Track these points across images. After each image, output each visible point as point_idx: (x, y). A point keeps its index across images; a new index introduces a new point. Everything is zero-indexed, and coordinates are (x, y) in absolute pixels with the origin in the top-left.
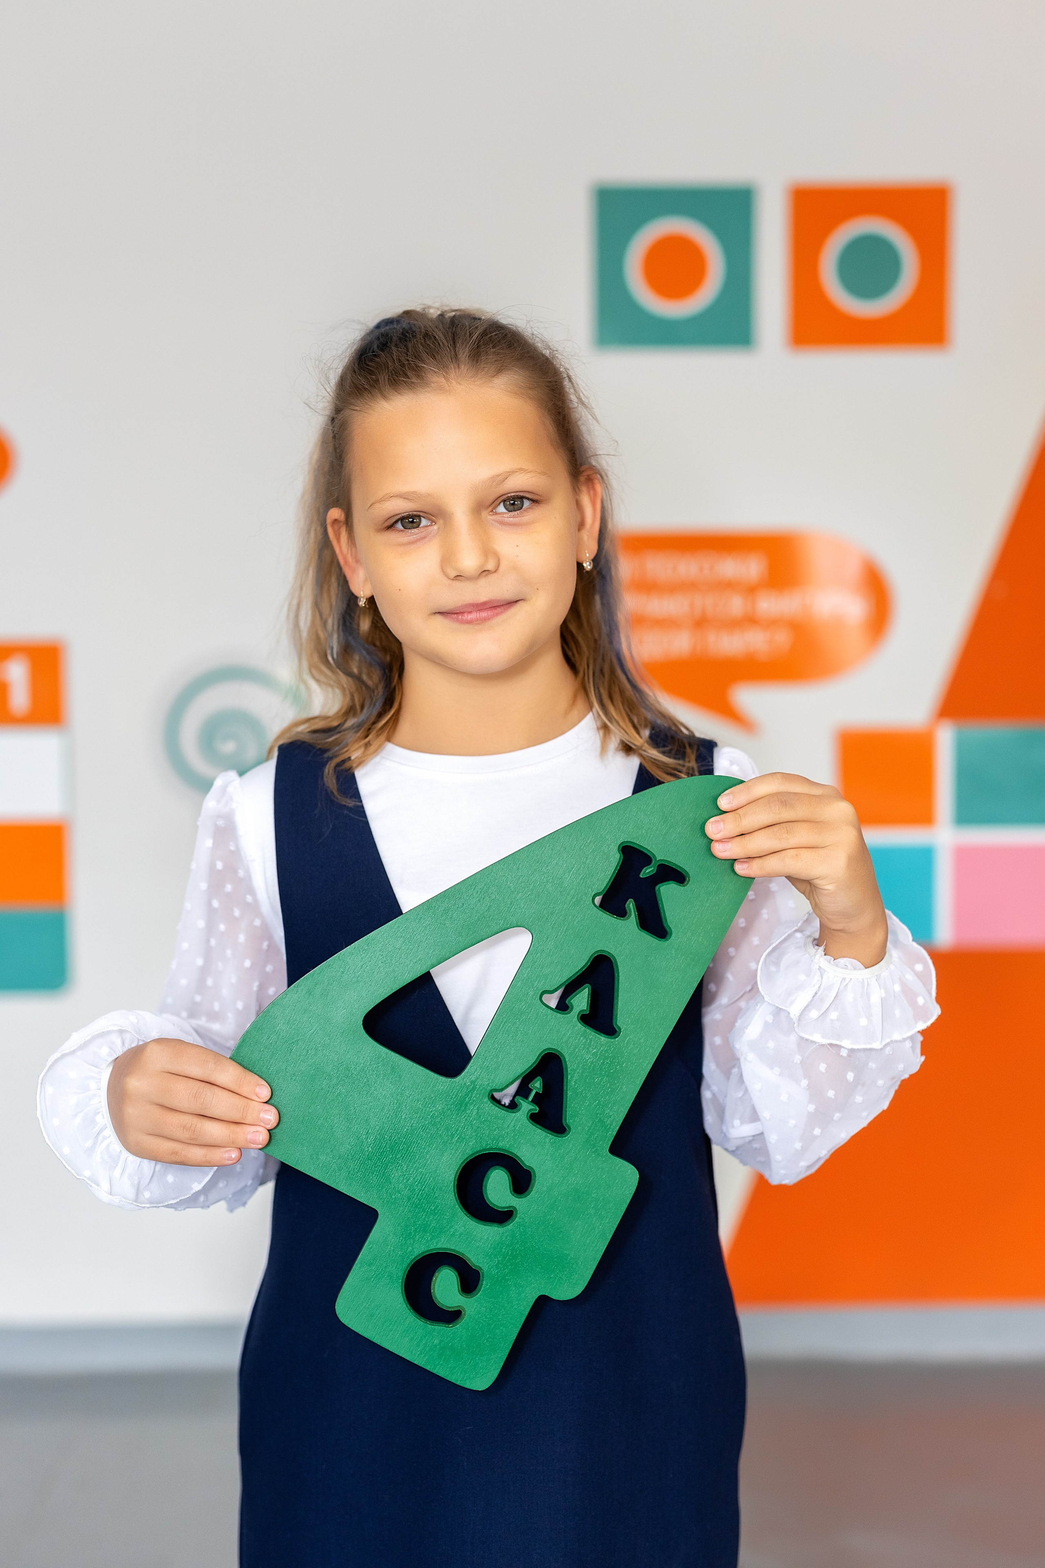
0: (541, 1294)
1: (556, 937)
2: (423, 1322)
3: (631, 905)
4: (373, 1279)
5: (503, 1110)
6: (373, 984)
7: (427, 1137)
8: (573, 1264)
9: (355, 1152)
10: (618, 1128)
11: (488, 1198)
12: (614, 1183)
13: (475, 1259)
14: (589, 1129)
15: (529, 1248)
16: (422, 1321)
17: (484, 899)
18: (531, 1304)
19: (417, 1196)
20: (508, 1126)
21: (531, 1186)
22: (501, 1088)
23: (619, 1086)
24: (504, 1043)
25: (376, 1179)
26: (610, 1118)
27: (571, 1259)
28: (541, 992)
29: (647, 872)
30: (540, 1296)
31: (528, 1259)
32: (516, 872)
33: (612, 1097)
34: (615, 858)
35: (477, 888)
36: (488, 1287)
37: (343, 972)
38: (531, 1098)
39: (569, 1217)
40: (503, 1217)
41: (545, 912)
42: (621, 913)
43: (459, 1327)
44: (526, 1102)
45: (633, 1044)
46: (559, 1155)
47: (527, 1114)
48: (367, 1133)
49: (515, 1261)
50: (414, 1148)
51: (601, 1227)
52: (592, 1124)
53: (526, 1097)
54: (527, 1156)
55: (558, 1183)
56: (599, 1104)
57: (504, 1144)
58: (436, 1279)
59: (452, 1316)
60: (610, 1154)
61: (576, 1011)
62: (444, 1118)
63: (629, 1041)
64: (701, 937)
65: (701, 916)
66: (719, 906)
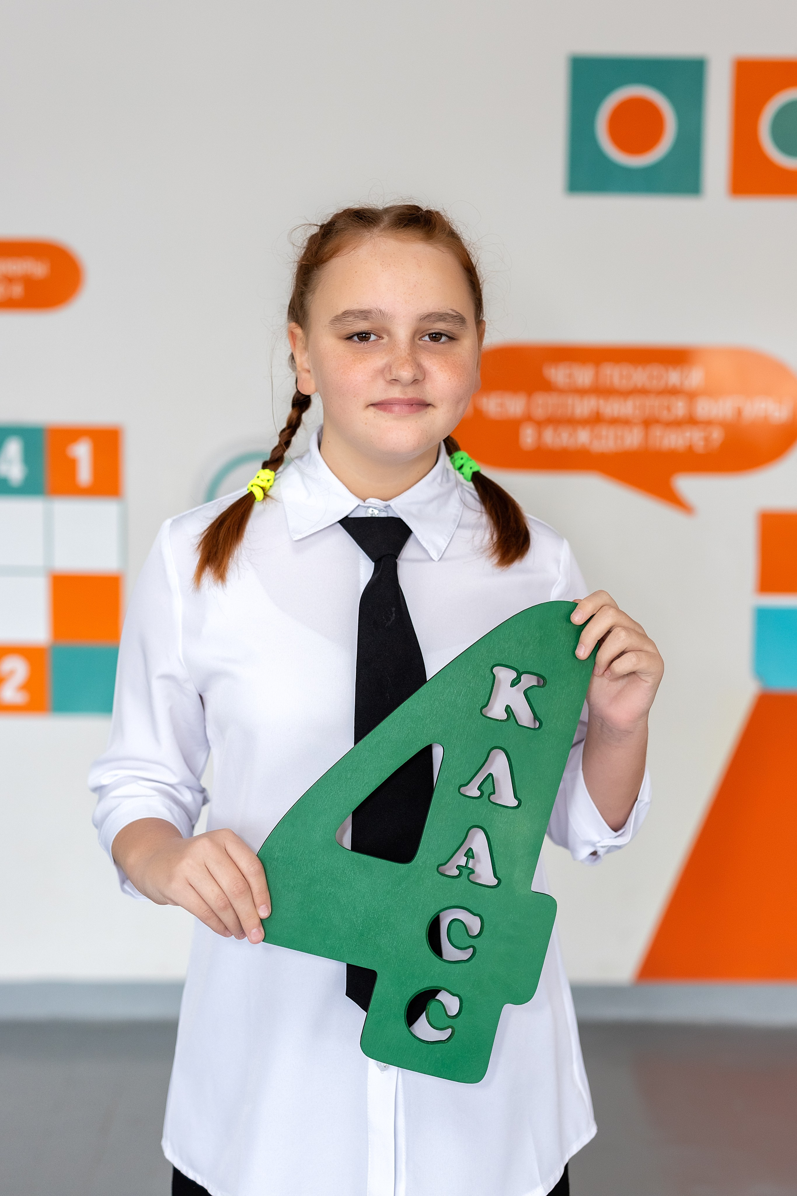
4: (384, 1020)
6: (337, 808)
7: (400, 910)
9: (351, 933)
12: (540, 912)
17: (403, 729)
19: (402, 954)
20: (456, 890)
22: (443, 863)
24: (440, 829)
28: (458, 787)
34: (490, 679)
35: (396, 722)
36: (466, 1007)
37: (314, 805)
41: (449, 728)
43: (452, 1042)
45: (532, 809)
46: (497, 900)
50: (392, 919)
51: (537, 945)
55: (500, 921)
57: (456, 903)
58: (428, 1010)
61: (486, 794)
62: (409, 893)
63: (528, 807)
64: (563, 721)
65: (560, 705)
66: (572, 696)
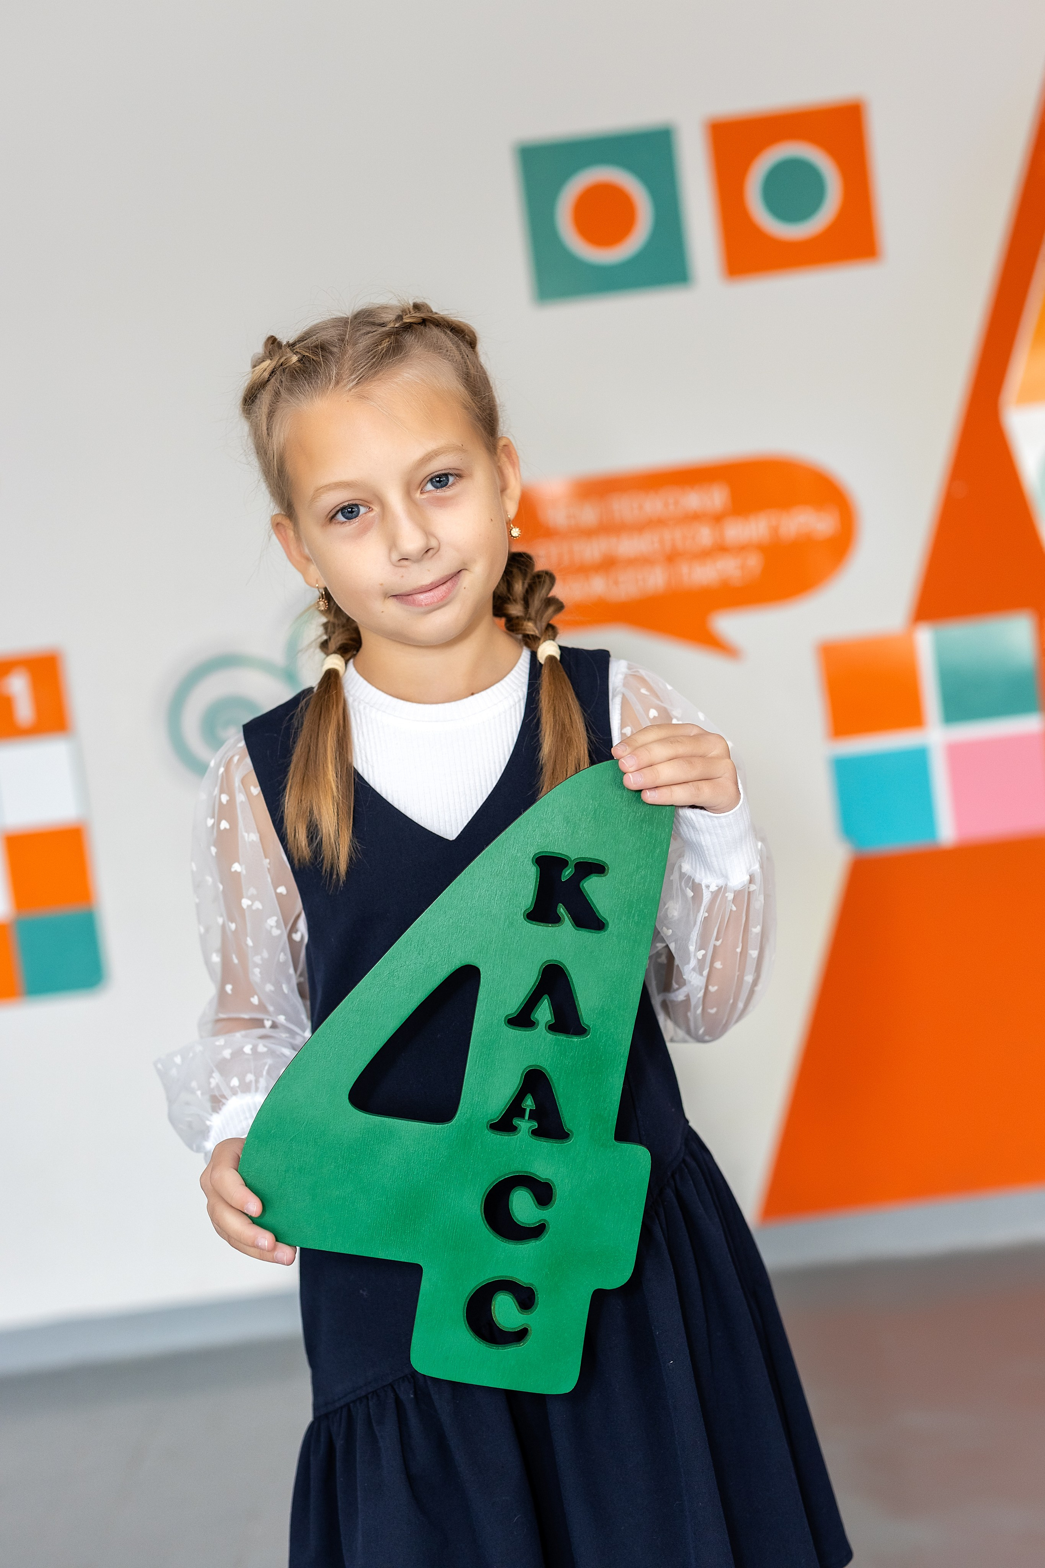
1: (502, 963)
2: (495, 1351)
3: (562, 910)
4: (437, 1326)
5: (505, 1136)
7: (443, 1184)
8: (615, 1254)
9: (382, 1219)
10: (616, 1117)
11: (517, 1219)
12: (629, 1167)
13: (523, 1278)
14: (590, 1127)
15: (570, 1251)
16: (494, 1349)
17: (422, 950)
19: (452, 1240)
20: (514, 1150)
21: (554, 1195)
22: (496, 1117)
23: (605, 1079)
24: (485, 1075)
25: (409, 1235)
26: (606, 1110)
27: (611, 1249)
28: (503, 1018)
29: (567, 873)
30: (596, 1290)
31: (573, 1262)
33: (601, 1091)
34: (532, 873)
35: (413, 941)
36: (544, 1299)
38: (527, 1117)
39: (598, 1212)
40: (537, 1231)
41: (484, 943)
42: (555, 920)
43: (529, 1343)
44: (523, 1122)
45: (605, 1037)
46: (570, 1159)
47: (529, 1133)
48: (387, 1199)
49: (561, 1268)
50: (435, 1197)
51: (630, 1211)
52: (591, 1121)
53: (523, 1116)
54: (542, 1170)
55: (577, 1185)
56: (591, 1102)
57: (517, 1167)
58: (494, 1307)
59: (520, 1336)
60: (616, 1143)
61: (542, 1024)
62: (453, 1161)
63: (600, 1034)
64: (636, 918)
65: (630, 897)
66: (644, 884)
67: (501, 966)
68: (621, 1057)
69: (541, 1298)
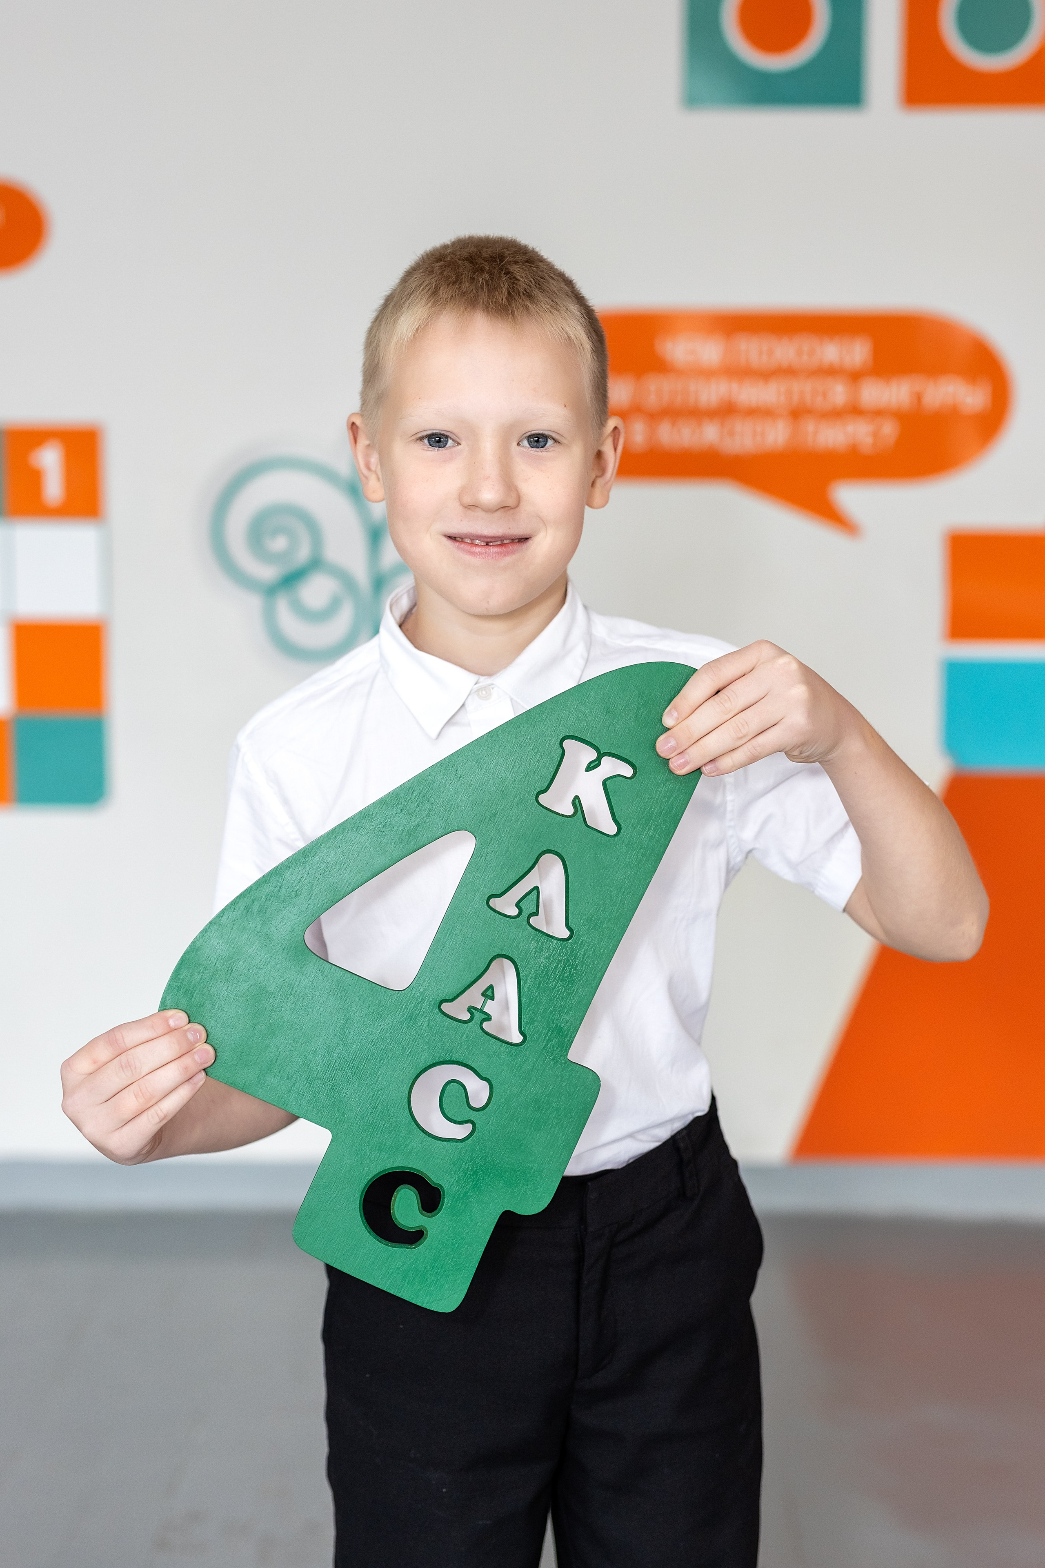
0: (506, 1209)
1: (500, 839)
2: (384, 1244)
4: (329, 1202)
6: (313, 897)
7: (377, 1053)
8: (537, 1177)
9: (303, 1073)
12: (575, 1091)
13: (434, 1177)
14: (546, 1037)
15: (490, 1162)
16: (382, 1244)
18: (496, 1220)
19: (370, 1114)
20: (461, 1038)
22: (451, 998)
23: (574, 990)
24: (452, 951)
25: (327, 1098)
26: (567, 1023)
27: (534, 1172)
28: (487, 897)
30: (506, 1211)
31: (490, 1174)
32: (455, 774)
33: (567, 1001)
34: (557, 754)
35: (414, 792)
36: (449, 1204)
37: (280, 887)
39: (530, 1129)
41: (487, 813)
43: (422, 1249)
45: (588, 946)
46: (516, 1064)
47: (480, 1023)
49: (476, 1177)
51: (564, 1137)
52: (549, 1031)
54: (483, 1068)
55: (516, 1093)
56: (554, 1010)
57: (458, 1057)
58: (395, 1199)
59: (414, 1237)
61: (525, 914)
62: (394, 1032)
63: (582, 942)
64: (652, 831)
65: (651, 808)
66: (669, 798)
67: (499, 842)
68: (598, 971)
69: (447, 1202)
